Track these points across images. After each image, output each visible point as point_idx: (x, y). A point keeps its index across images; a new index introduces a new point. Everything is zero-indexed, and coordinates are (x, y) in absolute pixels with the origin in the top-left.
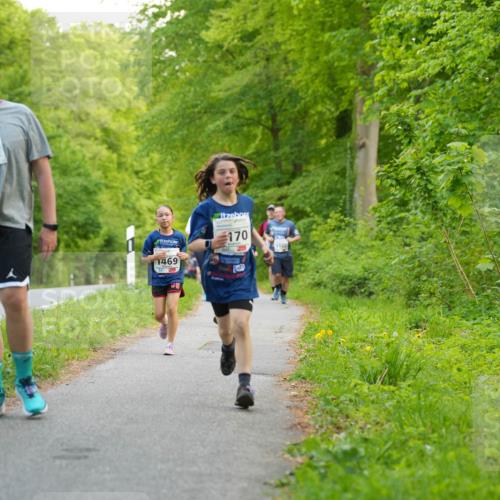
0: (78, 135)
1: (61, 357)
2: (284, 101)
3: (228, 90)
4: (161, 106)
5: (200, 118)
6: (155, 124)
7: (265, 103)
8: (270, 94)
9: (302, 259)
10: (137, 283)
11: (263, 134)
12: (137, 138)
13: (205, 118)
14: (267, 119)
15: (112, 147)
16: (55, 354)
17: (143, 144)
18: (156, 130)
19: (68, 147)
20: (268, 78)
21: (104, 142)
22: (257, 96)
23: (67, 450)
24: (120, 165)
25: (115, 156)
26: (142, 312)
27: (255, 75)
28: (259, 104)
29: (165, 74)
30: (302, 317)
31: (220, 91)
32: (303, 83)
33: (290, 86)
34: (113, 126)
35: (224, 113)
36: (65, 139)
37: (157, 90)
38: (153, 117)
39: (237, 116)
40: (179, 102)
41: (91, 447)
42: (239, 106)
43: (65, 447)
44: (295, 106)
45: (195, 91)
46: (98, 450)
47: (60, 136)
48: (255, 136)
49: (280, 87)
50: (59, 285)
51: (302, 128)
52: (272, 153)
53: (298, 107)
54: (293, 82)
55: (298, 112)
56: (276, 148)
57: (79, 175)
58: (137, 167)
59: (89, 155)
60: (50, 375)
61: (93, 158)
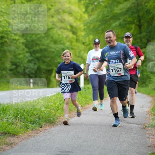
0: (61, 28)
1: (56, 115)
2: (144, 14)
3: (121, 9)
4: (94, 17)
5: (109, 21)
6: (91, 24)
7: (136, 15)
8: (138, 11)
9: (150, 78)
10: (84, 87)
11: (135, 28)
12: (84, 29)
13: (111, 21)
14: (137, 21)
15: (74, 33)
16: (54, 114)
17: (86, 31)
18: (92, 26)
19: (56, 33)
20: (138, 4)
21: (71, 31)
22: (133, 12)
23: (61, 152)
24: (77, 40)
25: (75, 37)
26: (87, 98)
27: (133, 3)
28: (134, 15)
29: (96, 3)
30: (151, 102)
31: (118, 10)
32: (153, 6)
33: (147, 8)
34: (74, 25)
35: (119, 19)
36: (56, 30)
37: (93, 10)
38: (91, 21)
39: (124, 20)
40: (101, 15)
41: (70, 151)
42: (125, 16)
43: (60, 151)
44: (148, 16)
45: (108, 10)
46: (73, 152)
47: (54, 28)
48: (131, 28)
49: (143, 8)
50: (53, 87)
51: (151, 25)
52: (139, 35)
53: (150, 16)
54: (148, 6)
55: (150, 18)
56: (140, 33)
57: (61, 44)
58: (84, 41)
59: (65, 36)
60: (53, 122)
61: (66, 37)
